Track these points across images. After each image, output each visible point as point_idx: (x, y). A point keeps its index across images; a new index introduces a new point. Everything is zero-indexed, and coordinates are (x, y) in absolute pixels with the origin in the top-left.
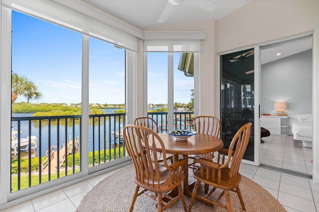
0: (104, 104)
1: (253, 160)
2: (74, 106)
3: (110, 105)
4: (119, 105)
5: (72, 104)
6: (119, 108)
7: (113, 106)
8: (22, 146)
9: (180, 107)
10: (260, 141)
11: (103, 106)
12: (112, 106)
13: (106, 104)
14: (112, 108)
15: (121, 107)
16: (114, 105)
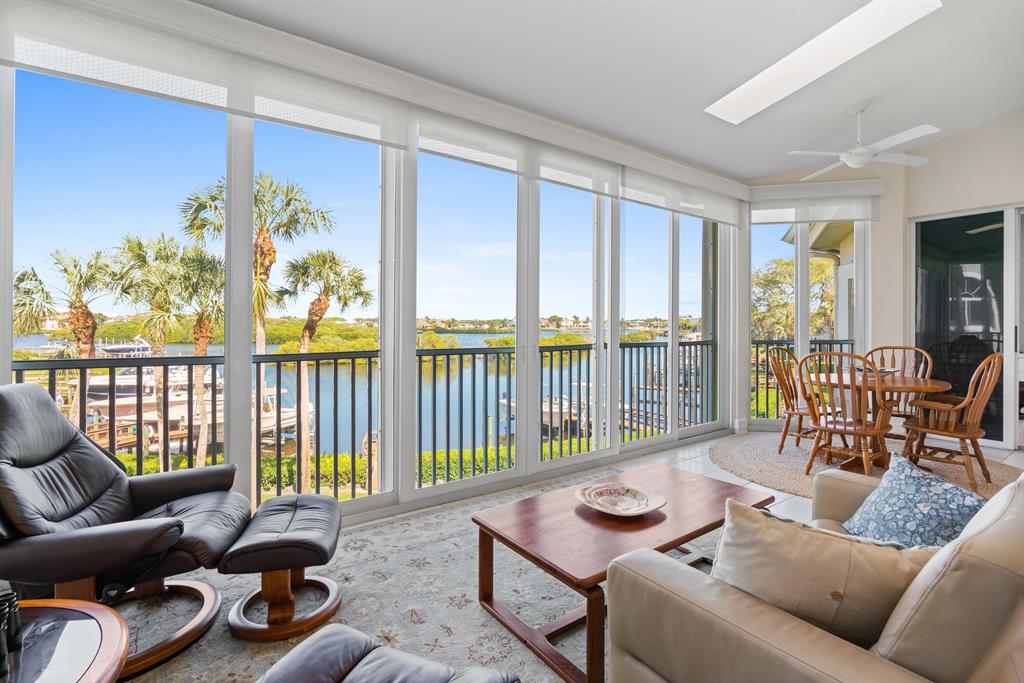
0: (445, 319)
1: (1000, 438)
2: (364, 324)
3: (463, 322)
4: (488, 322)
5: (358, 320)
6: (491, 332)
7: (472, 326)
8: (286, 428)
9: (689, 328)
10: (1018, 414)
11: (443, 326)
12: (468, 326)
13: (453, 320)
14: (470, 332)
15: (497, 328)
16: (472, 322)
